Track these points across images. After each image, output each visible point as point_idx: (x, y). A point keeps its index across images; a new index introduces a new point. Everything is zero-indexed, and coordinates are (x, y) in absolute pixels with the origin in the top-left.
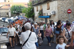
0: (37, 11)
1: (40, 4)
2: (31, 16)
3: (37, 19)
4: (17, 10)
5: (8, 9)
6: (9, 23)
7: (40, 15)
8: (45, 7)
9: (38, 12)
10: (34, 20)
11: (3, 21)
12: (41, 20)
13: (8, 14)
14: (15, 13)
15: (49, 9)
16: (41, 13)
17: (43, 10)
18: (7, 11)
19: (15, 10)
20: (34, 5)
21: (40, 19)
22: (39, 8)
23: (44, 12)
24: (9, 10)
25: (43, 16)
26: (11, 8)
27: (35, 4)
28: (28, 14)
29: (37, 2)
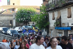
0: (54, 19)
1: (57, 9)
2: (45, 26)
3: (53, 31)
4: (25, 17)
5: (12, 16)
6: (12, 36)
7: (57, 25)
8: (64, 13)
9: (55, 21)
10: (48, 32)
11: (4, 32)
12: (59, 33)
13: (11, 22)
14: (21, 22)
15: (70, 17)
16: (58, 23)
17: (62, 18)
18: (11, 18)
19: (22, 17)
20: (49, 11)
21: (58, 31)
22: (56, 15)
23: (63, 21)
24: (14, 16)
26: (17, 14)
27: (50, 9)
28: (40, 23)
29: (53, 6)
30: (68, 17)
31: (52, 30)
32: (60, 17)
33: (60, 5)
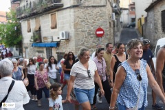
0: (29, 31)
1: (34, 15)
2: (15, 42)
3: (28, 50)
7: (35, 40)
8: (45, 22)
9: (31, 34)
10: (21, 52)
12: (39, 52)
15: (55, 27)
16: (37, 37)
17: (42, 29)
20: (22, 18)
21: (36, 49)
22: (33, 24)
23: (44, 34)
25: (41, 42)
27: (23, 15)
28: (7, 38)
29: (27, 11)
30: (53, 28)
31: (26, 48)
32: (40, 28)
33: (39, 9)
